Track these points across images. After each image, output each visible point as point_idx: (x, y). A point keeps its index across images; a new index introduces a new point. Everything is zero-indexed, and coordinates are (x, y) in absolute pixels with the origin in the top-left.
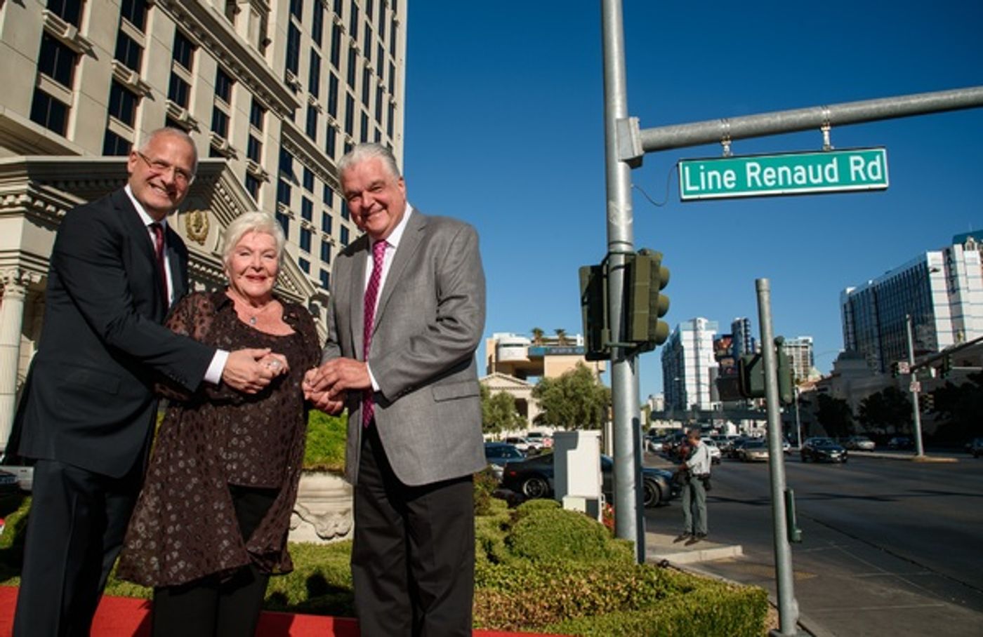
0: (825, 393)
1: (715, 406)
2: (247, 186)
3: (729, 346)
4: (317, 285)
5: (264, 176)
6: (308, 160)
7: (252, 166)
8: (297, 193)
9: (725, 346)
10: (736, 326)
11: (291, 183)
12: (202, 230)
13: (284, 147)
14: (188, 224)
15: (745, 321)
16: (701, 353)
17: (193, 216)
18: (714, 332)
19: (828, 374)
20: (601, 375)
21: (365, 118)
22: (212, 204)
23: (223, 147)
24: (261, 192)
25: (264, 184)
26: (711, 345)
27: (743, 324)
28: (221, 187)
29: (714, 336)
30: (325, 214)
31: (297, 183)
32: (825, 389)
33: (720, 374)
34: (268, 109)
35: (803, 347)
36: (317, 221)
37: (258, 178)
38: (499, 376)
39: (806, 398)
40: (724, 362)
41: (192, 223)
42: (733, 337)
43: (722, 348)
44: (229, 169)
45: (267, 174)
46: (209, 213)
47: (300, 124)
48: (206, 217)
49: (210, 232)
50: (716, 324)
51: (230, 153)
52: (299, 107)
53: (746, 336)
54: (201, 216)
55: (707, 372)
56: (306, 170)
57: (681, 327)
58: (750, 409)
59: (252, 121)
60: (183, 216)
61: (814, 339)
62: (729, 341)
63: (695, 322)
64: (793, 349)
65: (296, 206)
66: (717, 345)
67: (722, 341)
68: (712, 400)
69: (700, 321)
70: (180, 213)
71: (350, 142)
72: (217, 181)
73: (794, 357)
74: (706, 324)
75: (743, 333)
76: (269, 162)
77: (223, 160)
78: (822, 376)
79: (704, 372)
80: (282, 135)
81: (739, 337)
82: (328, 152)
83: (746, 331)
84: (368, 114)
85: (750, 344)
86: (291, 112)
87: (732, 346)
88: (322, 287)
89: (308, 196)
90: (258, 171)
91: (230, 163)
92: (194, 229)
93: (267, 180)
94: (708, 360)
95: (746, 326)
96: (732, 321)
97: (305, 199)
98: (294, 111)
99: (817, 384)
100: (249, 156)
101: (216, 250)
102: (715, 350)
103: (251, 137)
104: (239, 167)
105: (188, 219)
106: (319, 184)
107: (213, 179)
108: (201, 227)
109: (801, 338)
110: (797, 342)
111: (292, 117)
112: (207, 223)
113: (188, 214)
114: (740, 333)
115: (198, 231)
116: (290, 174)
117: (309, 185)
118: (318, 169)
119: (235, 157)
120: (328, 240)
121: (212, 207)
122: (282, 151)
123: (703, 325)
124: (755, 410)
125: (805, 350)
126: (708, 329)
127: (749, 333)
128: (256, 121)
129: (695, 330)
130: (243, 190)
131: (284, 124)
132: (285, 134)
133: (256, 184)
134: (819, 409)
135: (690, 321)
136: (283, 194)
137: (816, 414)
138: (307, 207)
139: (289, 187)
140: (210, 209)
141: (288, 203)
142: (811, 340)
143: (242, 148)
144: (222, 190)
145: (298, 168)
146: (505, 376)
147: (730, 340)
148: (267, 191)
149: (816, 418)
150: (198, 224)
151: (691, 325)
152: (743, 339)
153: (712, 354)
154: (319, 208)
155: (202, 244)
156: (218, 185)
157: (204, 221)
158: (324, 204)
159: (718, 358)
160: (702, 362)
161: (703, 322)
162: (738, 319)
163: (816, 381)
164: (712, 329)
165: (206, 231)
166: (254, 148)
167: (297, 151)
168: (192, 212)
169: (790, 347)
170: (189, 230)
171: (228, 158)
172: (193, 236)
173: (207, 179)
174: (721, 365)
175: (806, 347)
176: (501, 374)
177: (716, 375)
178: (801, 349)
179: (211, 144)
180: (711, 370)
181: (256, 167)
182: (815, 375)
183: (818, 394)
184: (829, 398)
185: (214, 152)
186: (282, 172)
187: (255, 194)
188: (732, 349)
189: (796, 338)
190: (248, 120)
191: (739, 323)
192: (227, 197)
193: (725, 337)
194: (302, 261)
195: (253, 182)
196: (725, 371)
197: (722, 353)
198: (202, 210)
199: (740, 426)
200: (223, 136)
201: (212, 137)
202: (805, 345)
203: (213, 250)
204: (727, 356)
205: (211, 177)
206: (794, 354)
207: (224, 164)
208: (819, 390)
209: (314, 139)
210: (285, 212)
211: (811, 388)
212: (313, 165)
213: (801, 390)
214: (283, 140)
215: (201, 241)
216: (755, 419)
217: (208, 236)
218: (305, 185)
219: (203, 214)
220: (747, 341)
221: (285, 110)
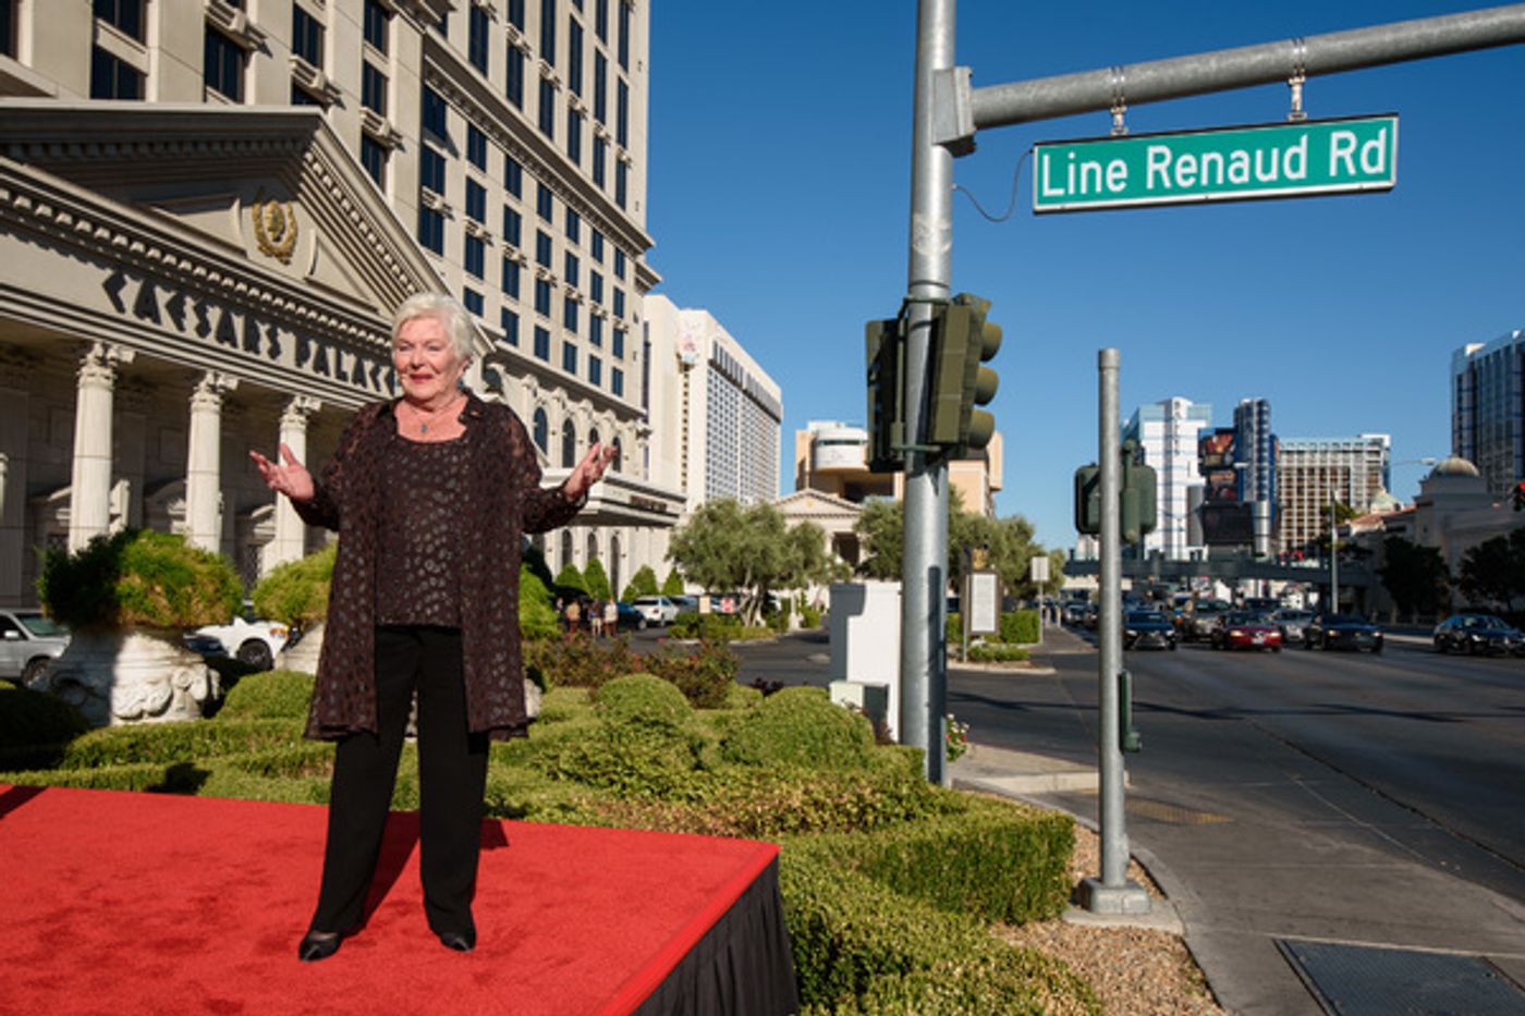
0: (1400, 535)
1: (1192, 554)
2: (364, 161)
3: (1226, 449)
4: (493, 337)
5: (393, 141)
6: (474, 111)
7: (371, 122)
8: (458, 171)
9: (1220, 449)
10: (1242, 413)
11: (444, 153)
12: (285, 237)
13: (428, 83)
14: (259, 226)
15: (1260, 404)
16: (1176, 461)
17: (267, 210)
18: (1203, 424)
19: (1407, 504)
20: (994, 495)
21: (576, 31)
22: (301, 191)
23: (316, 83)
24: (390, 169)
25: (394, 154)
26: (1193, 446)
27: (1255, 410)
28: (315, 160)
29: (1199, 431)
30: (508, 210)
31: (455, 154)
32: (1402, 529)
33: (1207, 498)
34: (396, 12)
35: (1370, 452)
36: (494, 223)
37: (385, 144)
38: (812, 495)
39: (1364, 544)
40: (1216, 478)
41: (267, 224)
42: (1235, 434)
43: (1215, 453)
44: (327, 127)
45: (399, 137)
46: (296, 206)
47: (457, 42)
48: (291, 213)
49: (299, 239)
50: (1207, 408)
51: (327, 97)
52: (453, 9)
53: (1260, 432)
54: (281, 212)
55: (1183, 494)
56: (471, 128)
57: (1142, 414)
58: (1260, 560)
59: (367, 36)
60: (248, 212)
61: (1392, 440)
62: (1227, 440)
63: (1168, 405)
64: (1352, 456)
65: (454, 195)
66: (1204, 444)
67: (1215, 439)
68: (1189, 543)
69: (1178, 404)
70: (242, 206)
71: (550, 77)
72: (306, 149)
73: (1353, 470)
74: (1189, 409)
75: (1255, 427)
76: (402, 113)
77: (316, 110)
78: (1397, 507)
79: (1179, 493)
80: (424, 62)
81: (1247, 433)
82: (509, 97)
83: (1261, 422)
84: (582, 23)
85: (1266, 445)
86: (439, 19)
87: (1232, 449)
88: (504, 339)
89: (478, 177)
90: (382, 131)
91: (331, 116)
92: (270, 236)
93: (400, 147)
94: (1188, 473)
95: (1260, 413)
96: (1237, 405)
97: (470, 183)
98: (445, 18)
99: (1386, 519)
100: (365, 103)
101: (312, 273)
102: (1200, 456)
103: (367, 66)
104: (345, 122)
105: (258, 217)
106: (495, 156)
107: (300, 146)
108: (282, 232)
109: (1368, 437)
110: (1361, 444)
111: (442, 29)
112: (294, 223)
113: (257, 206)
114: (1249, 425)
115: (278, 239)
116: (443, 137)
117: (477, 156)
118: (493, 127)
119: (339, 103)
120: (515, 257)
121: (300, 196)
122: (426, 93)
123: (1183, 412)
124: (1270, 561)
125: (1374, 458)
126: (1190, 418)
127: (1265, 426)
128: (375, 34)
129: (1168, 419)
130: (358, 169)
131: (426, 39)
132: (427, 58)
133: (381, 155)
134: (1385, 564)
135: (1159, 404)
136: (431, 173)
137: (1378, 572)
138: (476, 199)
139: (442, 161)
140: (297, 199)
141: (440, 190)
142: (1387, 443)
143: (352, 87)
144: (316, 166)
145: (457, 125)
146: (823, 494)
147: (1230, 438)
148: (401, 168)
149: (1379, 578)
150: (278, 226)
151: (1162, 408)
152: (1255, 437)
153: (1195, 462)
154: (497, 199)
155: (287, 263)
156: (309, 156)
157: (288, 221)
158: (505, 192)
159: (1204, 470)
160: (1177, 475)
161: (1184, 405)
162: (1247, 401)
163: (1385, 513)
164: (1199, 418)
165: (293, 239)
166: (374, 88)
167: (453, 92)
168: (265, 203)
169: (1345, 452)
170: (261, 237)
171: (325, 107)
172: (270, 248)
173: (289, 146)
174: (1209, 482)
175: (1377, 453)
176: (817, 492)
177: (1200, 500)
178: (1366, 457)
179: (294, 79)
180: (1191, 490)
181: (380, 123)
182: (1384, 504)
183: (1387, 537)
184: (1409, 545)
185: (300, 94)
186: (427, 131)
187: (379, 175)
188: (1233, 454)
189: (1359, 436)
190: (360, 33)
191: (1248, 408)
192: (326, 179)
193: (1220, 432)
194: (468, 292)
195: (375, 150)
196: (1218, 493)
197: (1213, 460)
198: (283, 201)
199: (1240, 590)
200: (315, 65)
201: (294, 65)
202: (1376, 448)
203: (307, 274)
204: (1222, 467)
205: (294, 141)
206: (1351, 465)
207: (318, 117)
208: (1389, 530)
209: (484, 71)
210: (437, 205)
211: (1376, 527)
212: (484, 119)
213: (1355, 529)
214: (427, 72)
215: (284, 257)
216: (1267, 578)
217: (297, 248)
218: (470, 157)
219: (285, 208)
220: (1260, 441)
221: (428, 15)
